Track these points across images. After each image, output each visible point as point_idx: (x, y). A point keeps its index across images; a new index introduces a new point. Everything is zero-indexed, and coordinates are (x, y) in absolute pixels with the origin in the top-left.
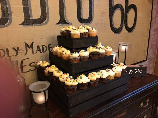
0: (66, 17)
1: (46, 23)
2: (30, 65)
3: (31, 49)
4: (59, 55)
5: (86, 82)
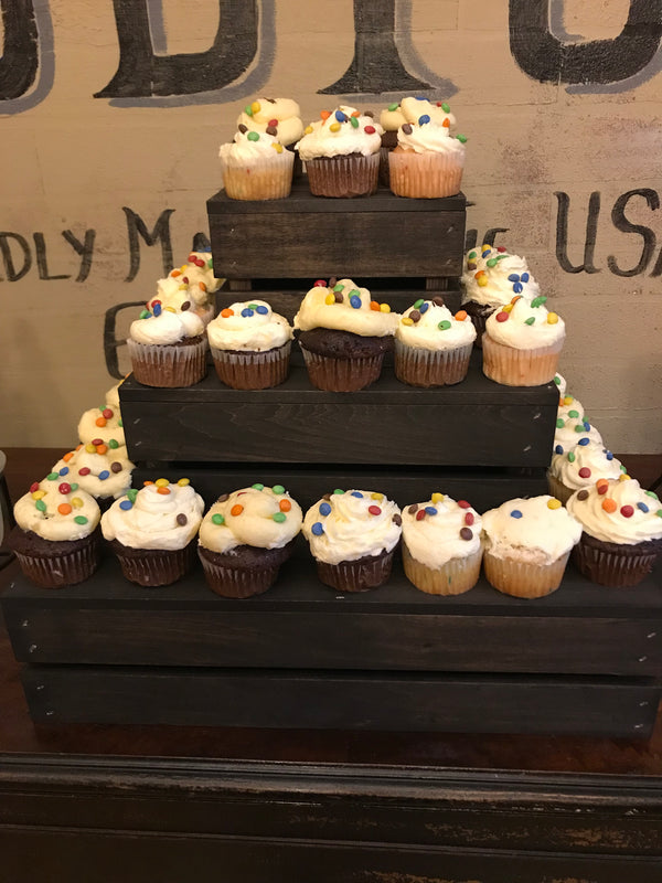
1: (254, 85)
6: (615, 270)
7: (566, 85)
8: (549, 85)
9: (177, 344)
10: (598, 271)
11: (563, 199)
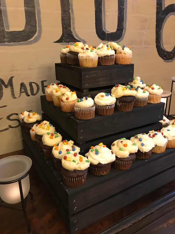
0: (74, 29)
1: (36, 40)
2: (8, 118)
3: (9, 88)
4: (56, 101)
5: (106, 163)
7: (107, 41)
8: (104, 41)
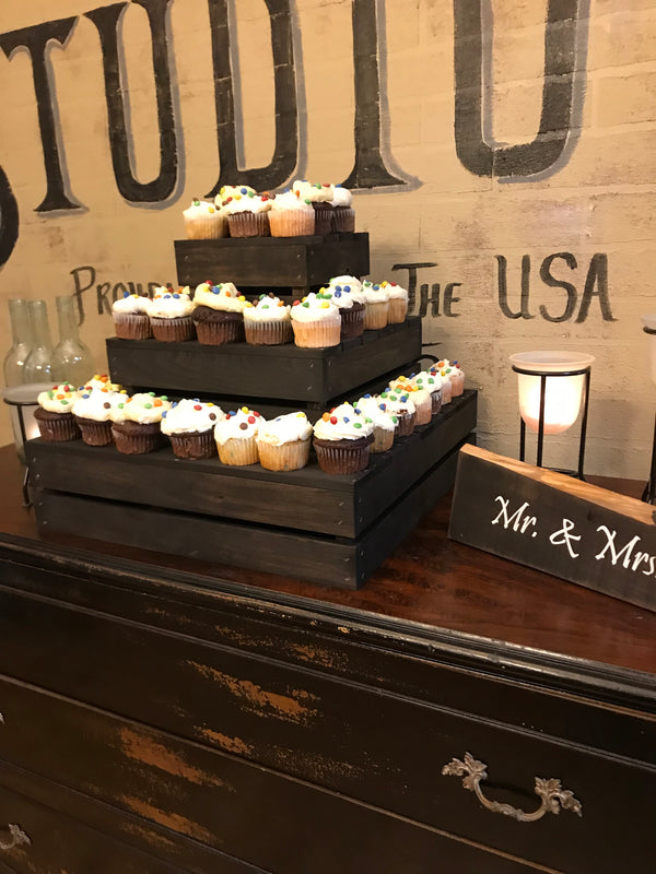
6: (546, 317)
7: (498, 178)
8: (485, 178)
9: (134, 314)
10: (533, 317)
11: (502, 260)
